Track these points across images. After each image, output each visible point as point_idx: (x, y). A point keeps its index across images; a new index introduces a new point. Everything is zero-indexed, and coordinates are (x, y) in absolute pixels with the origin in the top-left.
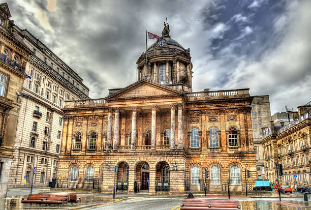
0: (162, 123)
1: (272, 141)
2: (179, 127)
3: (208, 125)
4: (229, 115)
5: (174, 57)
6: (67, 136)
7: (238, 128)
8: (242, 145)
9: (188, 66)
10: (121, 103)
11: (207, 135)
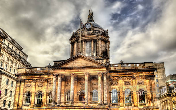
0: (91, 85)
1: (168, 98)
2: (105, 89)
3: (124, 87)
4: (138, 80)
5: (98, 36)
6: (19, 94)
7: (145, 90)
8: (148, 102)
9: (107, 44)
10: (62, 71)
11: (123, 94)
